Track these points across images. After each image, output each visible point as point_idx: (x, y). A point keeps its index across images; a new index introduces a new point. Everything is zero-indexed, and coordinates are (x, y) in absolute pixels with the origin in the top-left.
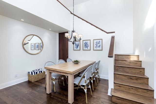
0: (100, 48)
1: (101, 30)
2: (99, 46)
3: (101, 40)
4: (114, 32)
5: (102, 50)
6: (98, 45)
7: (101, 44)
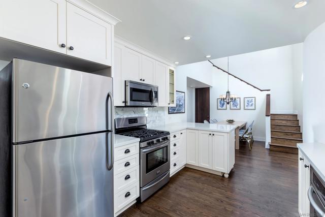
0: (253, 107)
3: (254, 98)
4: (269, 90)
5: (255, 109)
6: (251, 104)
7: (253, 102)
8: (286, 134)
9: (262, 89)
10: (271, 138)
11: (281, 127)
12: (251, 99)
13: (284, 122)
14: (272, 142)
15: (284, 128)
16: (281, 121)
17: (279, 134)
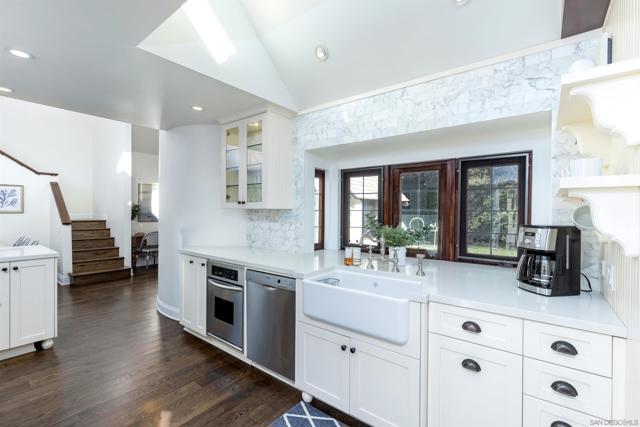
0: (18, 207)
1: (19, 162)
2: (13, 203)
3: (19, 188)
4: (56, 175)
5: (22, 212)
6: (10, 199)
7: (18, 196)
8: (96, 253)
9: (39, 171)
10: (74, 263)
11: (84, 243)
12: (13, 188)
13: (87, 234)
14: (74, 272)
15: (90, 244)
16: (82, 233)
17: (85, 254)
